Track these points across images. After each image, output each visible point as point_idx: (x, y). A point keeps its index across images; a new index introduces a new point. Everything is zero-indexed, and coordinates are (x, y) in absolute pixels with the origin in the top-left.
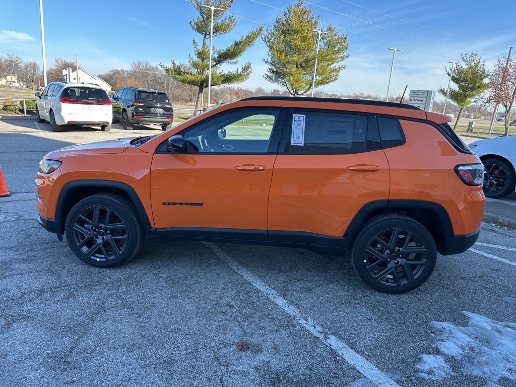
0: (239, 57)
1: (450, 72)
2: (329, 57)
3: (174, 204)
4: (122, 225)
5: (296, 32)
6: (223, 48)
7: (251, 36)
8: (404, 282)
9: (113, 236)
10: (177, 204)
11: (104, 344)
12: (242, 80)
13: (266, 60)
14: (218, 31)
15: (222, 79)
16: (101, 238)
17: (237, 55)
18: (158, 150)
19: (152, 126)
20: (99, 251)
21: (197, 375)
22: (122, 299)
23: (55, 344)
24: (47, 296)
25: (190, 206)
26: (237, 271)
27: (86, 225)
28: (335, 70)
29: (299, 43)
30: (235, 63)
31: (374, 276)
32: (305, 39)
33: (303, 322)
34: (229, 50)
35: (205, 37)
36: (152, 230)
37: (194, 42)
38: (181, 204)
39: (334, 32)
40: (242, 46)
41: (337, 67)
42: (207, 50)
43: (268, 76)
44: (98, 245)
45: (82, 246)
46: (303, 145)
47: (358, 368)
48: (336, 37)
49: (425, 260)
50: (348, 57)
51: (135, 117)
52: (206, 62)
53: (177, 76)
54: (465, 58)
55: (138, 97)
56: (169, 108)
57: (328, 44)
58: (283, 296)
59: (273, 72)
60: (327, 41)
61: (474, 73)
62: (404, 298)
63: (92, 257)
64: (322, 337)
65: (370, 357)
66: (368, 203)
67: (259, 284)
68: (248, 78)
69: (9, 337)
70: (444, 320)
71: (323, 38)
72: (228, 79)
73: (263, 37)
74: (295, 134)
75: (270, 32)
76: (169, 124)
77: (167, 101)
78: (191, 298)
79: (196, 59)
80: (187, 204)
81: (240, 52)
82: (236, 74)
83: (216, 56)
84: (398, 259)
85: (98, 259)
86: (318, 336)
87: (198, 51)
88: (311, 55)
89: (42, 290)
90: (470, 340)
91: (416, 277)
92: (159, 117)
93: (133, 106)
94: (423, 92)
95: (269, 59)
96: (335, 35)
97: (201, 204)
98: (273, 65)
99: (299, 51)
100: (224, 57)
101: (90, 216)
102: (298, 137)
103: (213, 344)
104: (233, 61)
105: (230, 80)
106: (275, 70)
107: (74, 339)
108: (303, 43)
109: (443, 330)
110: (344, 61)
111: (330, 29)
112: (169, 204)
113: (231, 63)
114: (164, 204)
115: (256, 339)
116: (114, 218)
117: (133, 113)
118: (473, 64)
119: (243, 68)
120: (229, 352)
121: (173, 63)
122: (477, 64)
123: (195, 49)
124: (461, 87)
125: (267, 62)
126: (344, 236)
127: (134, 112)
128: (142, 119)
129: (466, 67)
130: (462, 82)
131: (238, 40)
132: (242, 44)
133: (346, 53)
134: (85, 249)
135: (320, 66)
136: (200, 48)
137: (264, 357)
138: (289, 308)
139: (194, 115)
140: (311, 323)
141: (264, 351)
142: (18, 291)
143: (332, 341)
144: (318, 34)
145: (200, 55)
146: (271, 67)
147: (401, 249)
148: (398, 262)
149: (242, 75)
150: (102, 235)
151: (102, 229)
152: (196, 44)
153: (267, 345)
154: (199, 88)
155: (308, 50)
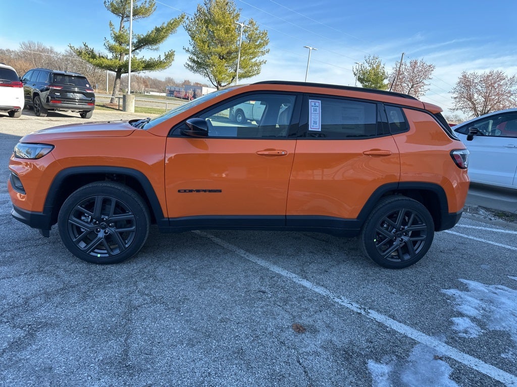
0: (161, 44)
1: (356, 73)
2: (251, 51)
3: (191, 191)
4: (129, 215)
5: (218, 23)
6: (143, 34)
7: (173, 23)
8: (407, 257)
9: (117, 228)
10: (194, 191)
11: (159, 343)
12: (164, 68)
13: (187, 49)
14: (137, 14)
15: (143, 65)
16: (102, 231)
17: (159, 41)
18: (171, 134)
19: (69, 113)
20: (100, 246)
21: (274, 361)
22: (147, 295)
23: (101, 349)
24: (57, 299)
26: (247, 258)
27: (83, 218)
28: (256, 64)
29: (222, 34)
30: (156, 49)
31: (382, 254)
32: (227, 31)
33: (337, 300)
34: (149, 36)
35: (122, 19)
36: (165, 219)
37: (111, 25)
38: (198, 191)
39: (255, 27)
40: (164, 33)
41: (258, 61)
42: (125, 34)
43: (189, 65)
44: (100, 239)
45: (79, 241)
46: (320, 130)
47: (409, 336)
48: (258, 32)
49: (425, 236)
50: (268, 52)
51: (51, 103)
52: (124, 46)
53: (91, 60)
54: (368, 60)
55: (54, 80)
56: (90, 93)
57: (250, 38)
58: (305, 278)
59: (194, 61)
60: (249, 35)
61: (376, 74)
62: (408, 272)
63: (92, 254)
64: (363, 313)
65: (414, 325)
66: (382, 185)
67: (276, 269)
68: (170, 65)
69: (40, 349)
70: (450, 288)
71: (245, 31)
72: (149, 66)
73: (185, 25)
74: (313, 120)
75: (191, 21)
76: (89, 111)
77: (88, 86)
78: (218, 288)
79: (112, 42)
80: (205, 191)
81: (163, 38)
82: (158, 60)
83: (135, 41)
84: (403, 237)
85: (99, 256)
86: (359, 311)
87: (115, 34)
88: (233, 47)
89: (47, 294)
90: (478, 302)
91: (417, 252)
92: (77, 103)
93: (47, 89)
95: (191, 48)
96: (256, 29)
97: (220, 191)
98: (194, 54)
99: (221, 42)
100: (142, 43)
101: (90, 206)
102: (315, 123)
103: (269, 329)
104: (154, 47)
105: (152, 67)
106: (196, 59)
107: (121, 342)
108: (227, 35)
109: (454, 296)
110: (265, 56)
111: (251, 23)
112: (185, 191)
113: (151, 50)
114: (179, 191)
115: (305, 320)
116: (120, 209)
117: (48, 98)
118: (375, 66)
119: (165, 55)
120: (289, 334)
121: (85, 45)
122: (378, 66)
123: (112, 32)
125: (188, 51)
126: (358, 217)
127: (50, 97)
128: (59, 105)
129: (369, 68)
130: (366, 82)
131: (158, 26)
132: (164, 31)
133: (267, 48)
134: (82, 245)
135: (242, 59)
136: (117, 30)
137: (324, 336)
138: (320, 290)
139: (111, 102)
140: (346, 301)
141: (321, 331)
142: (17, 296)
143: (374, 314)
144: (240, 27)
145: (117, 38)
146: (192, 56)
147: (406, 227)
148: (402, 239)
149: (164, 63)
150: (104, 228)
151: (103, 221)
152: (113, 27)
153: (319, 324)
154: (116, 73)
155: (231, 42)
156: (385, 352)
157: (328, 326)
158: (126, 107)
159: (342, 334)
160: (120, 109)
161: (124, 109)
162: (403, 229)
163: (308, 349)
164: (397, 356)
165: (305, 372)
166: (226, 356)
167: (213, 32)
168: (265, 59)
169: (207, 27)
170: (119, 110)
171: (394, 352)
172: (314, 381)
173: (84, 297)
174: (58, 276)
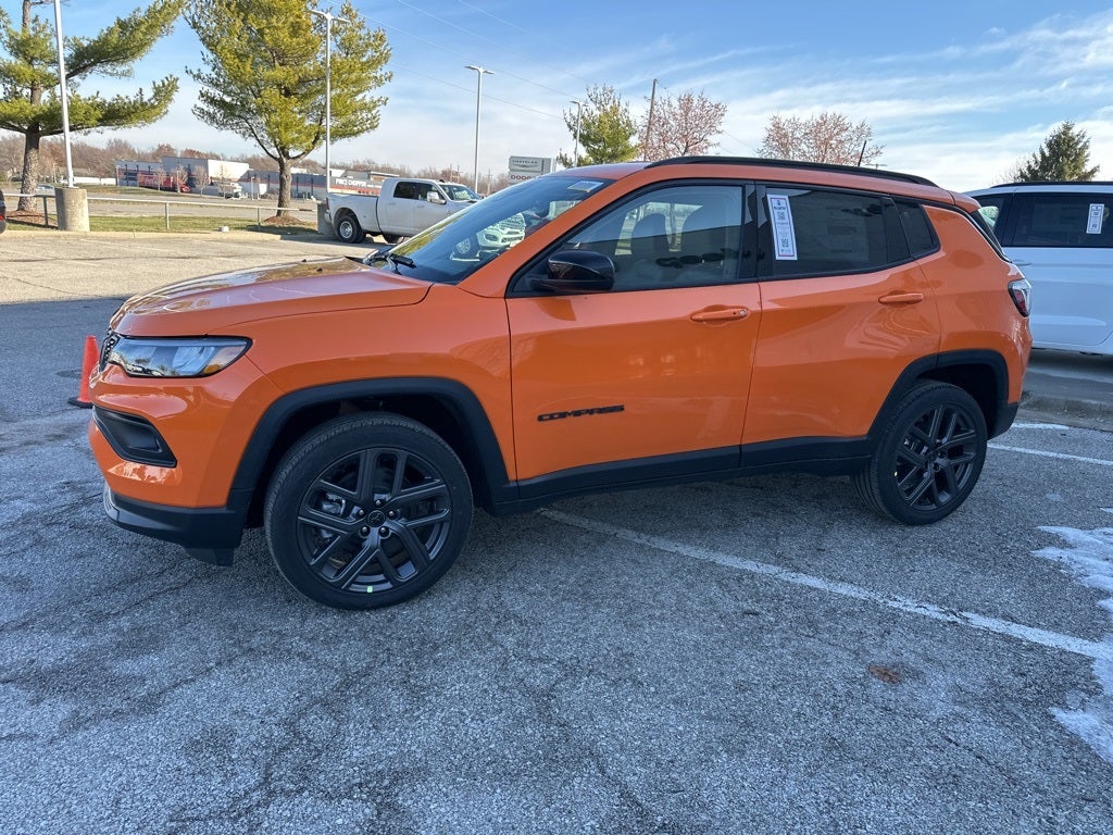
0: (137, 61)
1: (572, 123)
2: (353, 76)
3: (563, 415)
4: (435, 486)
5: (270, 11)
6: (89, 34)
8: (944, 498)
9: (409, 518)
10: (570, 414)
12: (150, 119)
13: (195, 73)
15: (99, 114)
16: (374, 531)
17: (133, 55)
18: (511, 290)
20: (375, 567)
25: (596, 415)
26: (653, 546)
28: (365, 107)
29: (284, 35)
30: (126, 74)
31: (907, 499)
32: (296, 29)
34: (104, 41)
38: (577, 414)
39: (357, 20)
40: (145, 34)
41: (368, 100)
42: (42, 36)
43: (203, 111)
44: (372, 550)
46: (795, 258)
47: (1068, 649)
48: (363, 33)
49: (972, 455)
50: (390, 78)
52: (39, 66)
54: (594, 96)
57: (346, 46)
58: (797, 570)
59: (212, 101)
60: (343, 39)
61: (615, 125)
62: (950, 525)
63: (355, 588)
64: (956, 619)
65: (1056, 626)
66: (912, 364)
67: (729, 561)
68: (165, 113)
71: (335, 32)
72: (113, 115)
73: (188, 14)
74: (780, 237)
75: (200, 4)
79: (7, 58)
80: (591, 412)
81: (142, 46)
82: (136, 102)
83: (73, 52)
85: (370, 589)
86: (949, 619)
87: (12, 38)
88: (309, 67)
89: (322, 703)
91: (960, 486)
94: (534, 161)
95: (207, 70)
96: (360, 27)
97: (621, 408)
98: (217, 85)
99: (280, 56)
100: (86, 59)
102: (785, 243)
103: (839, 688)
104: (120, 68)
105: (122, 118)
106: (217, 98)
108: (295, 39)
109: (1062, 560)
110: (383, 87)
111: (347, 11)
112: (552, 417)
113: (111, 75)
114: (540, 418)
118: (608, 107)
119: (155, 88)
122: (615, 110)
124: (593, 153)
125: (199, 77)
126: (870, 433)
129: (597, 113)
130: (595, 142)
131: (125, 17)
132: (143, 28)
133: (386, 69)
135: (335, 95)
136: (16, 27)
137: (939, 680)
138: (844, 589)
139: (21, 208)
140: (908, 602)
141: (925, 671)
142: (255, 722)
143: (979, 621)
144: (321, 19)
145: (20, 48)
146: (206, 88)
147: (945, 440)
148: (936, 465)
149: (153, 107)
150: (378, 523)
151: (377, 507)
152: (6, 18)
153: (910, 659)
154: (24, 135)
155: (305, 56)
156: (1061, 689)
157: (929, 660)
158: (68, 220)
159: (963, 669)
160: (50, 223)
161: (63, 224)
162: (940, 444)
163: (939, 713)
164: (1083, 690)
165: (979, 758)
166: (821, 759)
167: (260, 31)
168: (384, 96)
169: (244, 20)
170: (46, 226)
171: (1074, 685)
172: (1009, 771)
173: (416, 695)
174: (304, 657)
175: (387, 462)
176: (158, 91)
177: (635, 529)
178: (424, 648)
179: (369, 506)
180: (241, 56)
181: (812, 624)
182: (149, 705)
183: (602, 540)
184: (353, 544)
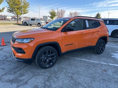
1: (49, 12)
2: (25, 7)
8: (102, 51)
9: (52, 58)
18: (61, 31)
25: (70, 45)
32: (18, 2)
36: (62, 53)
41: (27, 10)
44: (48, 62)
46: (89, 27)
57: (24, 4)
59: (8, 10)
61: (54, 13)
62: (102, 54)
64: (108, 64)
66: (99, 38)
67: (83, 60)
68: (3, 11)
70: (112, 56)
71: (23, 2)
85: (47, 66)
94: (46, 16)
95: (8, 6)
96: (26, 1)
97: (73, 44)
99: (17, 5)
109: (115, 57)
112: (66, 45)
115: (103, 69)
122: (54, 11)
124: (52, 15)
129: (52, 11)
133: (29, 6)
137: (110, 71)
138: (96, 62)
141: (108, 70)
143: (111, 64)
148: (101, 48)
150: (48, 59)
153: (106, 69)
155: (20, 5)
162: (101, 46)
167: (14, 2)
174: (42, 75)
175: (49, 51)
176: (3, 9)
177: (72, 57)
178: (55, 73)
179: (47, 57)
180: (12, 5)
181: (94, 66)
182: (26, 83)
183: (69, 58)
184: (46, 61)
